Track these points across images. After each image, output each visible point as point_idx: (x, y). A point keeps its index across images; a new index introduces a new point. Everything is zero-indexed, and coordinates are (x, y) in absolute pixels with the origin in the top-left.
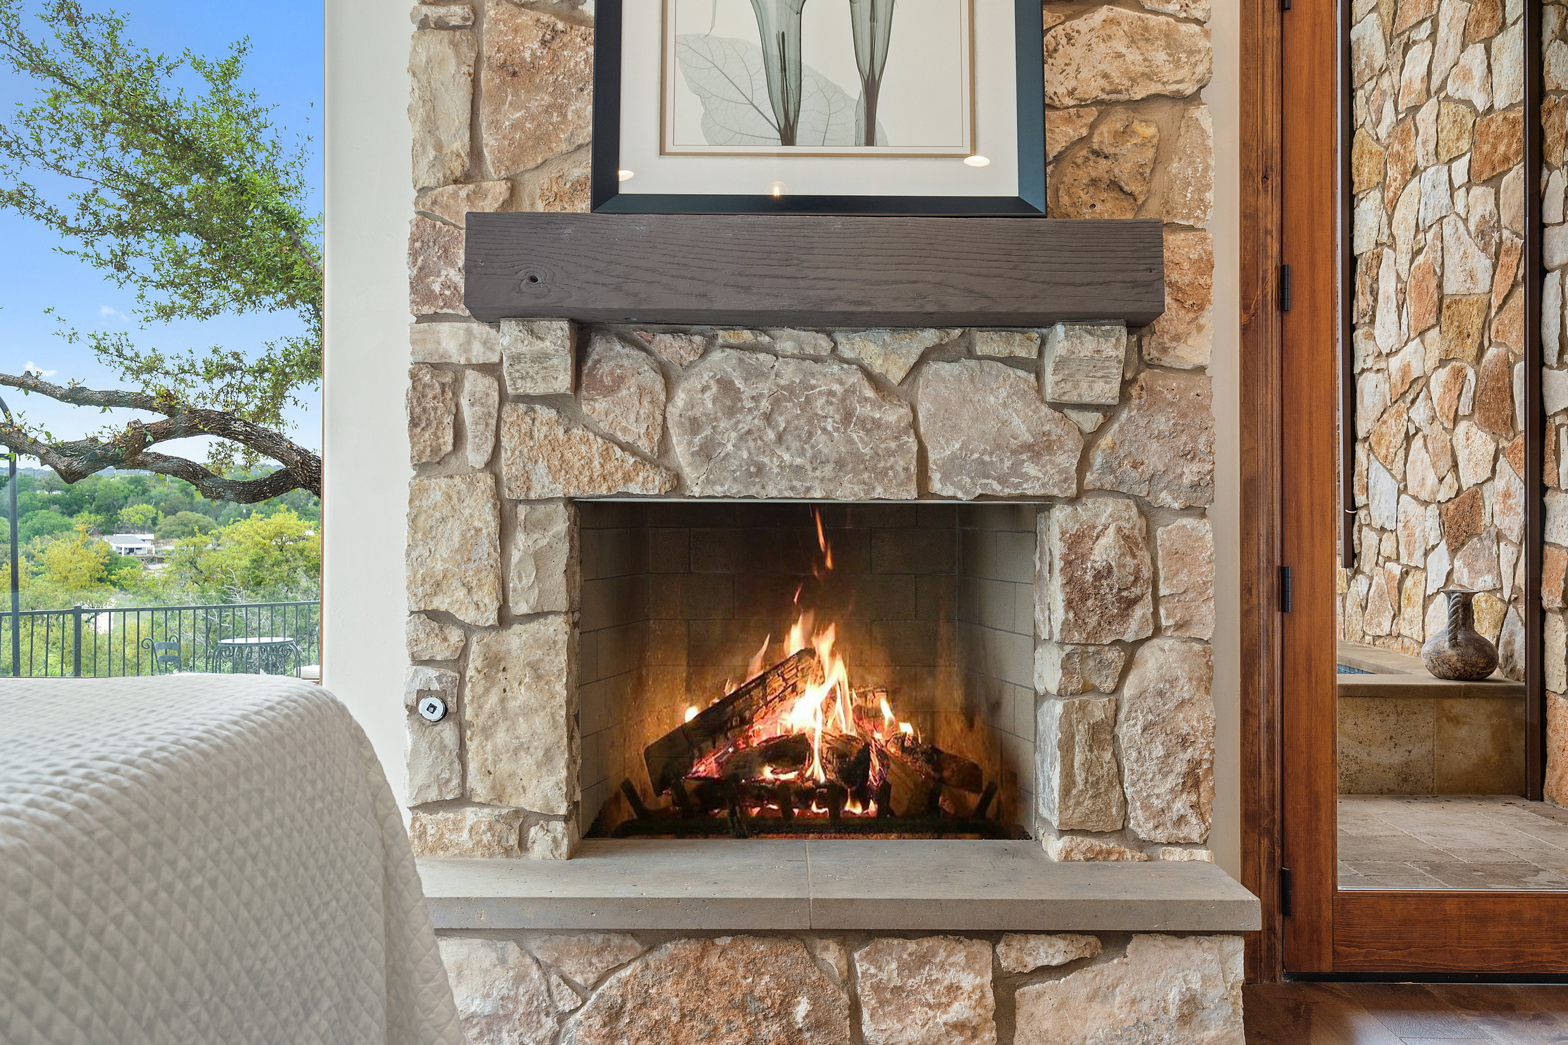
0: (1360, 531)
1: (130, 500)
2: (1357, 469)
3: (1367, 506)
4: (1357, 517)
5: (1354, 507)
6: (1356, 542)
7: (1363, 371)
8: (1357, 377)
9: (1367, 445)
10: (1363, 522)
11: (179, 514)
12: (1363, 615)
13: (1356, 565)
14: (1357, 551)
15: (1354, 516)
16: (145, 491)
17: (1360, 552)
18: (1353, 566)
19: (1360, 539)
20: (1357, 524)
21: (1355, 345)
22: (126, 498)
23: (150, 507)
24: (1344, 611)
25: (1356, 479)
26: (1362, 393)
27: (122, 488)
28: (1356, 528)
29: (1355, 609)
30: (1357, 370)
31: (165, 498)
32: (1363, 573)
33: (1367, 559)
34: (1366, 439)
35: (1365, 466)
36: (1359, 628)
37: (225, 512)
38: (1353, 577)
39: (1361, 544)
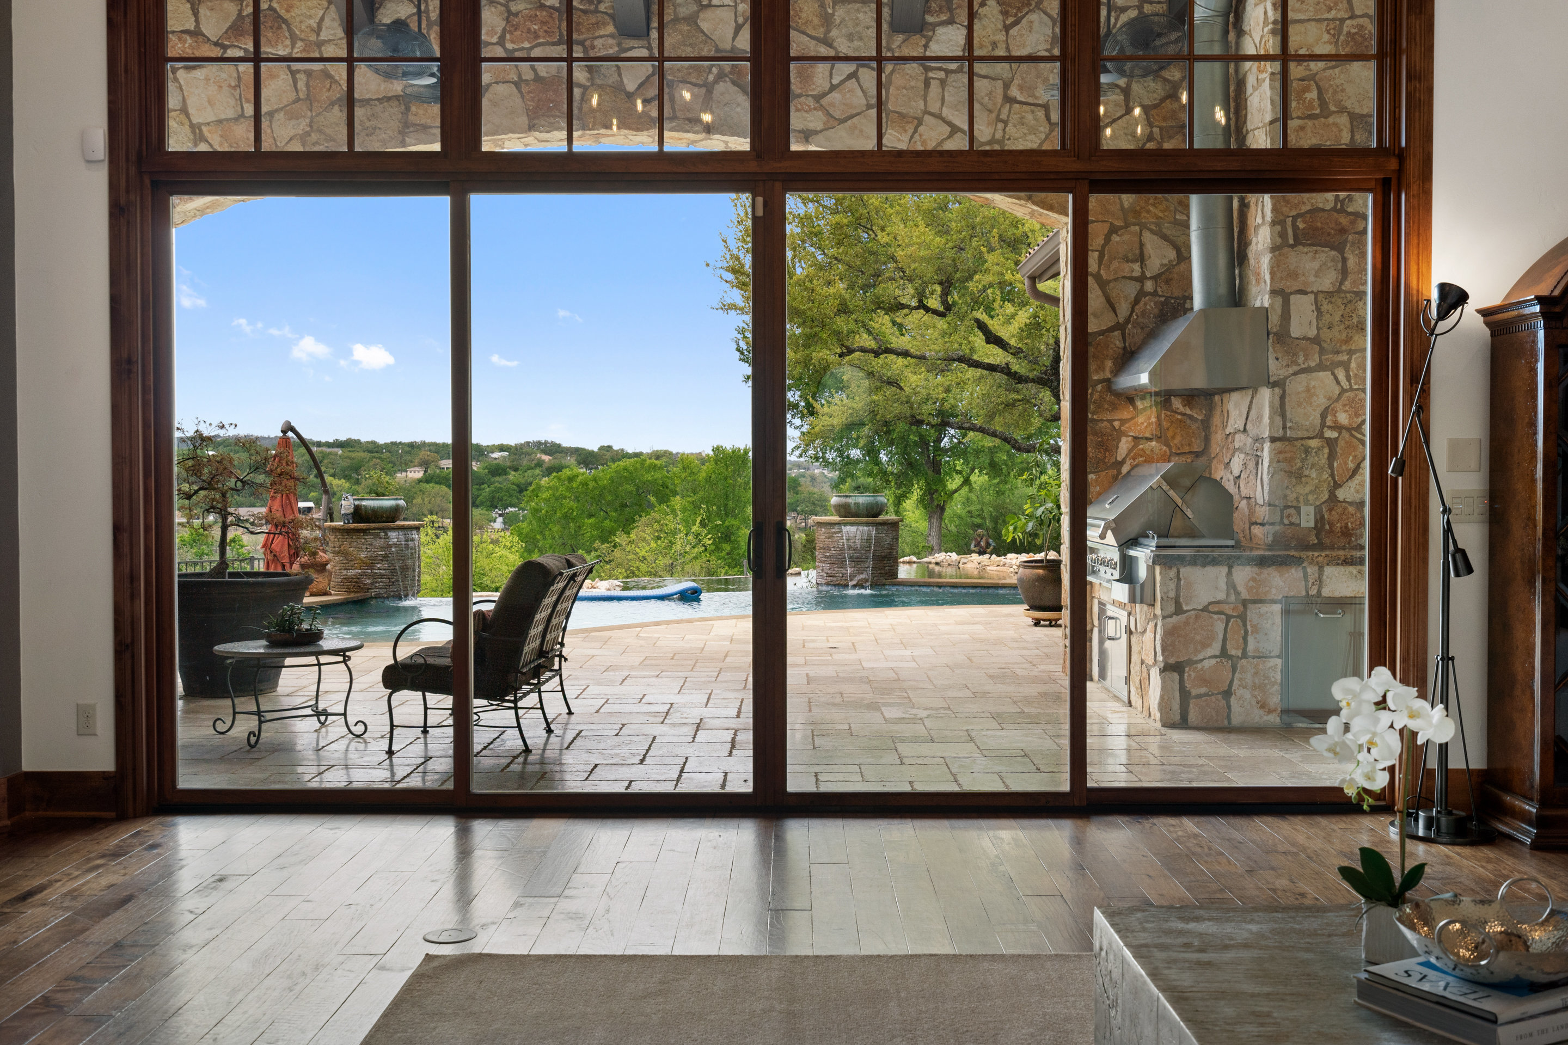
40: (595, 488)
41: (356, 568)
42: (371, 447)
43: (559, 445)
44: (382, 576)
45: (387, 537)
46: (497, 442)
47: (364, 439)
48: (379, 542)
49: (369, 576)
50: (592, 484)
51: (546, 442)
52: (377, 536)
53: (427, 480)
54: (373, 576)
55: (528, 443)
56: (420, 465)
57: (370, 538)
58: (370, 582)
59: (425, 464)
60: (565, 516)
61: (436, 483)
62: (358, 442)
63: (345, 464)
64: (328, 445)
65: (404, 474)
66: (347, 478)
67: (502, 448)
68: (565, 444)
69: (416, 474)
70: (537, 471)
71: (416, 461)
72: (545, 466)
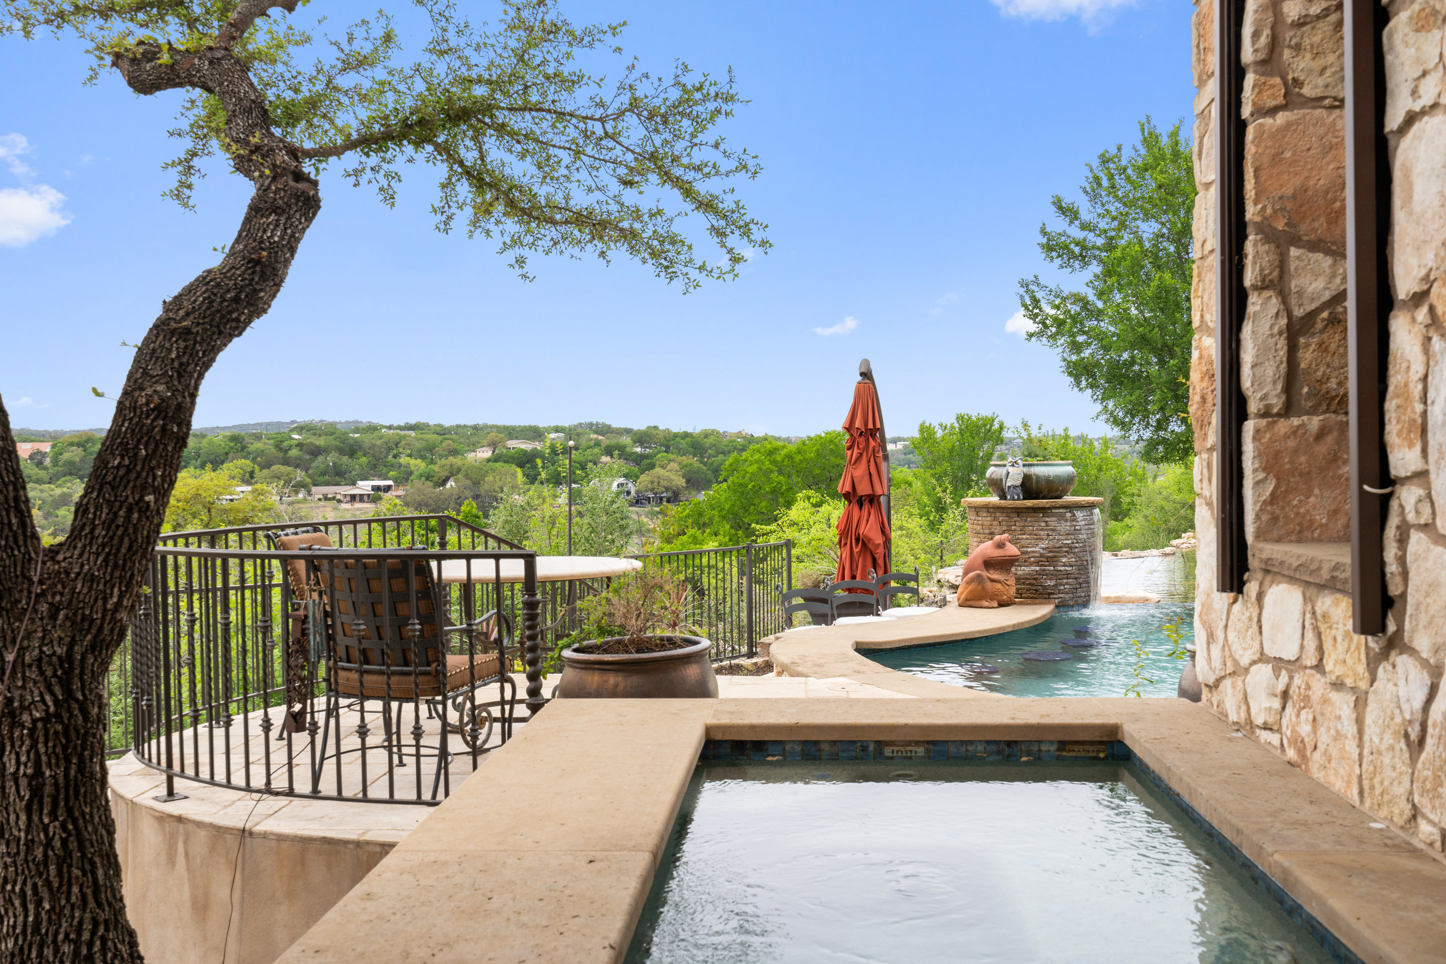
0: (1403, 541)
1: (230, 456)
2: (1395, 380)
3: (1422, 476)
4: (1394, 504)
5: (1386, 479)
6: (1392, 567)
7: (1411, 119)
8: (1392, 143)
9: (1422, 314)
10: (1411, 517)
11: (273, 468)
12: (1413, 760)
13: (1391, 627)
14: (1394, 590)
15: (1384, 502)
16: (243, 448)
17: (1404, 595)
18: (1383, 628)
19: (1402, 560)
20: (1393, 521)
21: (1389, 58)
22: (227, 454)
23: (248, 462)
24: (1361, 732)
25: (1390, 405)
26: (1407, 177)
27: (223, 445)
28: (1391, 532)
29: (1388, 739)
30: (1394, 119)
31: (261, 453)
32: (1408, 650)
33: (1424, 619)
34: (1419, 298)
35: (1417, 369)
36: (1401, 790)
37: (314, 465)
38: (1384, 654)
39: (1405, 574)
40: (801, 461)
41: (1031, 564)
42: (439, 429)
43: (609, 427)
44: (1067, 575)
45: (1074, 519)
46: (553, 424)
47: (432, 422)
48: (1064, 527)
49: (1050, 575)
50: (798, 458)
51: (597, 424)
52: (1061, 517)
53: (496, 459)
54: (1057, 575)
55: (581, 424)
56: (489, 445)
57: (1053, 522)
58: (1052, 583)
59: (493, 445)
60: (774, 491)
61: (504, 462)
62: (428, 425)
63: (419, 445)
64: (400, 428)
65: (473, 454)
66: (423, 458)
67: (557, 430)
68: (615, 425)
69: (485, 453)
70: (596, 450)
71: (485, 442)
72: (603, 445)
